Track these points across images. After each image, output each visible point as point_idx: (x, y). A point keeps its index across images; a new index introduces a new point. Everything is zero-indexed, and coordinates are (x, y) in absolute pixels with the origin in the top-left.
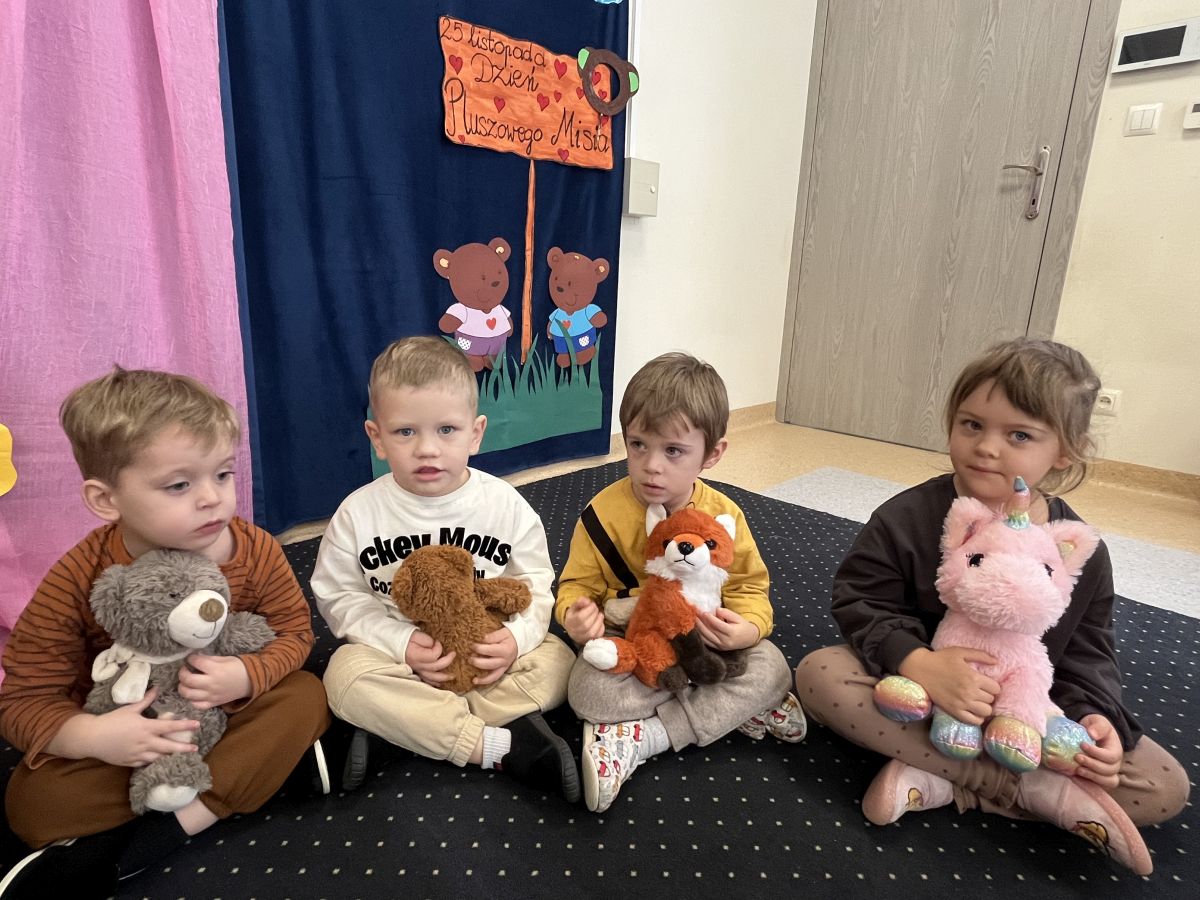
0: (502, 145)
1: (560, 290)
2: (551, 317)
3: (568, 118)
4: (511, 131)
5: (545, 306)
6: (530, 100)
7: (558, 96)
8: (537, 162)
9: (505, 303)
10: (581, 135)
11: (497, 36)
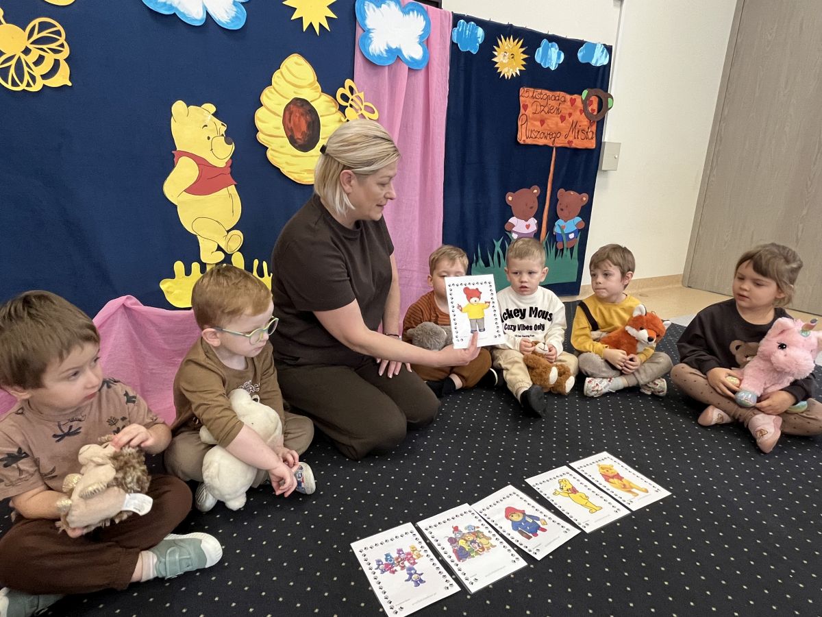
0: (541, 142)
1: (562, 210)
2: (556, 223)
3: (574, 125)
4: (546, 135)
5: (554, 217)
6: (557, 119)
7: (570, 115)
8: (557, 148)
9: (535, 217)
10: (580, 133)
11: (544, 92)
